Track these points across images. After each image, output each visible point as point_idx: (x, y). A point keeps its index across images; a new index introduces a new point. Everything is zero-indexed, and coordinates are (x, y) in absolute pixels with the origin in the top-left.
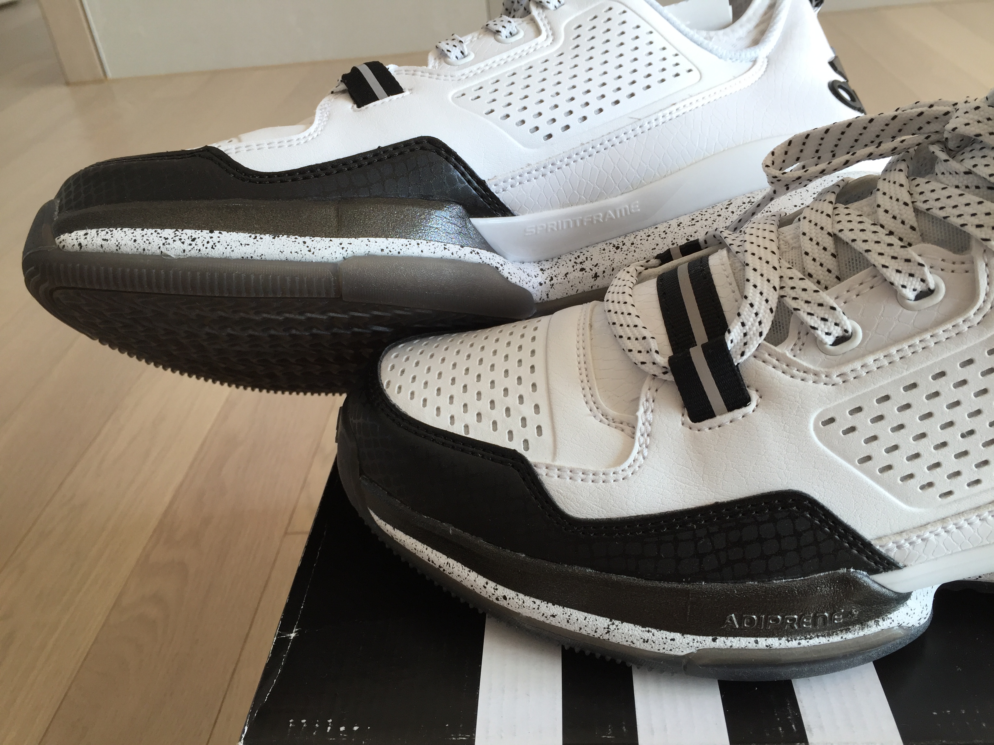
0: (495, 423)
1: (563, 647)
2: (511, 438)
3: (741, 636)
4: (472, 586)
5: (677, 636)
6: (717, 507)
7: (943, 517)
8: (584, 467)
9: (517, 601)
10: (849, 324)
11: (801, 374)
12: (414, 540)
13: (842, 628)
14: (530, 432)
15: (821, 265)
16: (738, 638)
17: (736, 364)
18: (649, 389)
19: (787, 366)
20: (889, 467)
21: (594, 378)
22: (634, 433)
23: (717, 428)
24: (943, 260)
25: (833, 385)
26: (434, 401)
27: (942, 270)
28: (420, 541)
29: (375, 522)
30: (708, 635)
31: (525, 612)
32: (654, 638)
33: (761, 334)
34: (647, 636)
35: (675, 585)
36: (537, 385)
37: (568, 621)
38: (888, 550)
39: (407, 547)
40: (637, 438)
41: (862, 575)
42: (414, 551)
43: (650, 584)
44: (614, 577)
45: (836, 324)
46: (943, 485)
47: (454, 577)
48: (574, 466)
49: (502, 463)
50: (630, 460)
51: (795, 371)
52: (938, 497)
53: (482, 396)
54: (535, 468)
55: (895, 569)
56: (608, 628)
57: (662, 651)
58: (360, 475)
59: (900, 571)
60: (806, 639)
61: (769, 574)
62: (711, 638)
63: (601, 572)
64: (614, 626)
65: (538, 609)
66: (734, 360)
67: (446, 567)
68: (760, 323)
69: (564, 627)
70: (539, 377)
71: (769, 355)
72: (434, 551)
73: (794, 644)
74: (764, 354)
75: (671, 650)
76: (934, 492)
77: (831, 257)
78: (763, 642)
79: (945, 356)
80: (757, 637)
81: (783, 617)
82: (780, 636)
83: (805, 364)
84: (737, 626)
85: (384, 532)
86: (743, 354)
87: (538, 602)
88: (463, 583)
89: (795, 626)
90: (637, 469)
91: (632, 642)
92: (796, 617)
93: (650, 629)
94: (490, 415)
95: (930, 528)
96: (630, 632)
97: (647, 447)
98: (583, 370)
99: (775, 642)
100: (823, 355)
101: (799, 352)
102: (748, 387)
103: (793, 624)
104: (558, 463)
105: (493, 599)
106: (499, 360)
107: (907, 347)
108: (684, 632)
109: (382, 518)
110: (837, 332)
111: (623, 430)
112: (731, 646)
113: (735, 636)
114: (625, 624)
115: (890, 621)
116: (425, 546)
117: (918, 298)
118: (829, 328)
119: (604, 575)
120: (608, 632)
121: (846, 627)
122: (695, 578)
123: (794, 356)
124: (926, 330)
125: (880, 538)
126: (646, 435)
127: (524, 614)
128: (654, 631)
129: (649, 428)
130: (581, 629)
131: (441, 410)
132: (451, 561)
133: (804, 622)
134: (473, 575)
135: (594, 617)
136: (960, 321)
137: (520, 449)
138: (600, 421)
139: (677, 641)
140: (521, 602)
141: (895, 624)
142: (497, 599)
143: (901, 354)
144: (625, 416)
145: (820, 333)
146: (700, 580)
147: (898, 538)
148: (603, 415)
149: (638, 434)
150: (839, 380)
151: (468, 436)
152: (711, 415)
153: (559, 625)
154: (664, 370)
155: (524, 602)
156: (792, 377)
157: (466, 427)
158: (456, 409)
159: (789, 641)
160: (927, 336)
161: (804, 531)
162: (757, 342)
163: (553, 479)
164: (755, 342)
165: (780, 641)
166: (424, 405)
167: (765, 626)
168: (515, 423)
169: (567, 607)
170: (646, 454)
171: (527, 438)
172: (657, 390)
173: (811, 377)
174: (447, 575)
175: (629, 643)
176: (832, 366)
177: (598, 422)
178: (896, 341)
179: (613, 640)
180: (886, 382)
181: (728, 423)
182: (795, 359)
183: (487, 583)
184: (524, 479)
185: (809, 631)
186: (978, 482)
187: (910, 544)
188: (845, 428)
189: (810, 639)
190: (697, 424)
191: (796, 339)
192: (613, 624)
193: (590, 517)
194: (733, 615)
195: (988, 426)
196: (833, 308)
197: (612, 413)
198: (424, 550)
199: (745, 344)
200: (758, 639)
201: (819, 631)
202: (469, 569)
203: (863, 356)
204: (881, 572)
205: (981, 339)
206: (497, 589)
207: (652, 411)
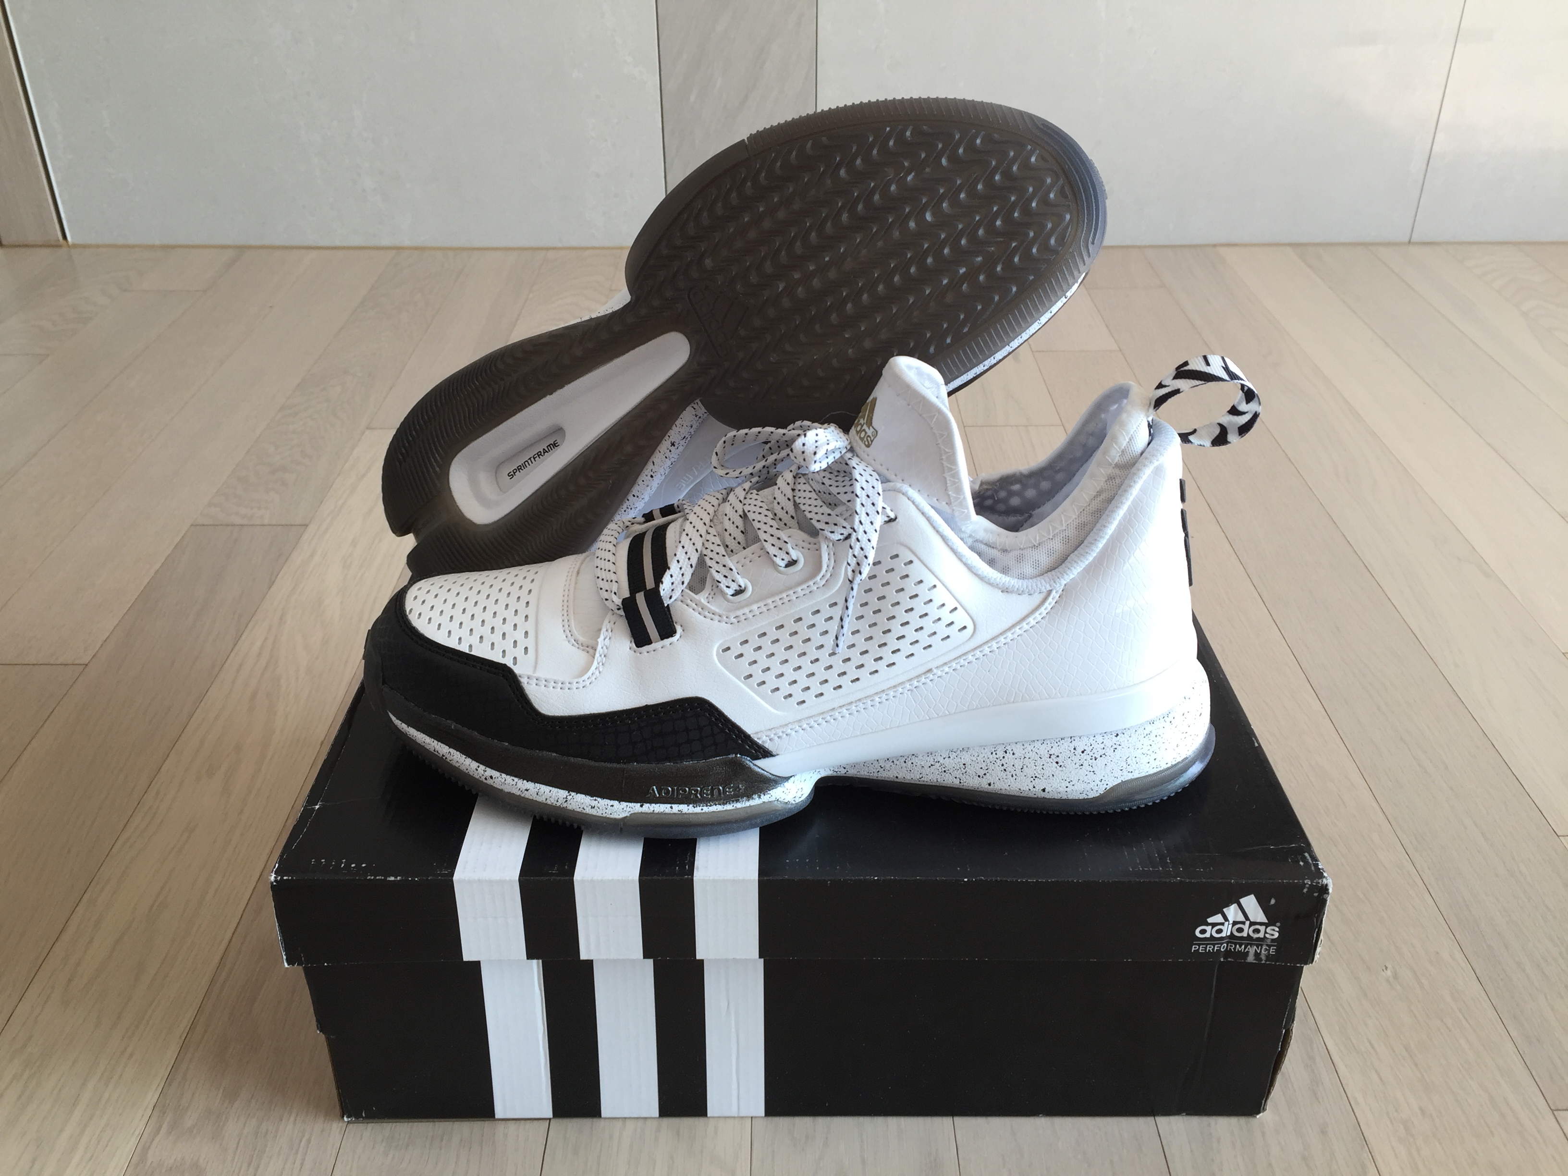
0: (493, 644)
1: (535, 817)
2: (504, 656)
3: (661, 803)
4: (467, 770)
5: (616, 803)
6: (647, 707)
7: (800, 719)
8: (555, 678)
9: (501, 779)
10: (742, 582)
11: (711, 615)
12: (424, 735)
13: (734, 799)
14: (519, 652)
15: (734, 538)
16: (658, 805)
17: (666, 605)
18: (609, 622)
19: (702, 609)
20: (764, 683)
21: (572, 613)
22: (595, 654)
23: (652, 652)
24: (803, 541)
25: (731, 624)
26: (446, 626)
27: (803, 548)
28: (428, 736)
29: (393, 722)
30: (637, 802)
31: (507, 789)
32: (599, 805)
33: (683, 583)
34: (594, 803)
35: (615, 765)
36: (529, 617)
37: (537, 794)
38: (763, 742)
39: (418, 741)
40: (596, 658)
41: (747, 761)
42: (423, 744)
43: (597, 764)
44: (572, 759)
45: (733, 581)
46: (799, 696)
47: (454, 763)
48: (548, 677)
49: (495, 673)
50: (589, 673)
51: (706, 613)
52: (796, 704)
53: (486, 624)
54: (519, 678)
55: (770, 757)
56: (566, 798)
57: (604, 815)
58: (383, 684)
59: (774, 758)
60: (707, 806)
61: (681, 757)
62: (639, 804)
63: (563, 756)
64: (571, 797)
65: (516, 785)
66: (665, 602)
67: (447, 756)
68: (683, 575)
69: (535, 799)
70: (531, 611)
71: (691, 601)
72: (439, 743)
73: (698, 810)
74: (687, 600)
75: (611, 814)
76: (793, 701)
77: (741, 533)
78: (676, 808)
79: (802, 607)
80: (672, 804)
81: (689, 789)
82: (688, 804)
83: (713, 608)
84: (658, 795)
85: (400, 730)
86: (671, 598)
87: (516, 779)
88: (461, 768)
89: (698, 795)
90: (594, 680)
91: (583, 808)
92: (699, 789)
93: (597, 798)
94: (489, 638)
95: (790, 726)
96: (582, 801)
97: (603, 664)
98: (565, 606)
99: (685, 808)
100: (726, 602)
101: (711, 599)
102: (676, 623)
103: (697, 793)
104: (537, 675)
105: (483, 778)
106: (502, 597)
107: (778, 600)
108: (620, 800)
109: (398, 718)
110: (734, 587)
111: (588, 652)
112: (654, 811)
113: (656, 803)
114: (579, 795)
115: (769, 796)
116: (433, 740)
117: (787, 566)
118: (728, 583)
119: (565, 758)
120: (566, 801)
121: (736, 798)
122: (629, 760)
123: (708, 602)
124: (790, 588)
125: (757, 733)
126: (603, 656)
127: (506, 791)
128: (599, 799)
129: (606, 650)
130: (546, 799)
131: (452, 632)
132: (452, 751)
133: (704, 793)
134: (468, 761)
135: (556, 790)
136: (811, 583)
137: (510, 664)
138: (573, 645)
139: (615, 806)
140: (503, 780)
141: (773, 799)
142: (486, 779)
143: (775, 604)
144: (591, 642)
145: (722, 586)
146: (633, 762)
147: (769, 733)
148: (575, 641)
149: (597, 655)
150: (735, 621)
151: (471, 653)
152: (650, 642)
153: (531, 798)
154: (618, 607)
155: (505, 780)
156: (705, 617)
157: (471, 646)
158: (464, 632)
159: (694, 807)
160: (791, 592)
161: (705, 726)
162: (681, 588)
163: (531, 687)
164: (679, 589)
165: (688, 807)
166: (439, 629)
167: (677, 795)
168: (508, 644)
169: (538, 783)
170: (601, 670)
171: (516, 656)
172: (615, 623)
173: (717, 618)
174: (448, 762)
175: (581, 809)
176: (730, 611)
177: (571, 645)
178: (773, 595)
179: (570, 807)
180: (764, 623)
181: (660, 649)
182: (708, 605)
183: (479, 767)
184: (510, 686)
185: (709, 801)
186: (822, 694)
187: (778, 737)
188: (736, 655)
189: (710, 806)
190: (640, 649)
191: (710, 590)
192: (570, 795)
193: (557, 714)
194: (654, 787)
195: (828, 656)
196: (731, 569)
197: (581, 639)
198: (432, 743)
199: (673, 590)
200: (673, 805)
201: (717, 800)
202: (465, 757)
203: (751, 604)
204: (760, 759)
205: (824, 597)
206: (486, 771)
207: (610, 638)
